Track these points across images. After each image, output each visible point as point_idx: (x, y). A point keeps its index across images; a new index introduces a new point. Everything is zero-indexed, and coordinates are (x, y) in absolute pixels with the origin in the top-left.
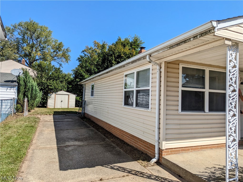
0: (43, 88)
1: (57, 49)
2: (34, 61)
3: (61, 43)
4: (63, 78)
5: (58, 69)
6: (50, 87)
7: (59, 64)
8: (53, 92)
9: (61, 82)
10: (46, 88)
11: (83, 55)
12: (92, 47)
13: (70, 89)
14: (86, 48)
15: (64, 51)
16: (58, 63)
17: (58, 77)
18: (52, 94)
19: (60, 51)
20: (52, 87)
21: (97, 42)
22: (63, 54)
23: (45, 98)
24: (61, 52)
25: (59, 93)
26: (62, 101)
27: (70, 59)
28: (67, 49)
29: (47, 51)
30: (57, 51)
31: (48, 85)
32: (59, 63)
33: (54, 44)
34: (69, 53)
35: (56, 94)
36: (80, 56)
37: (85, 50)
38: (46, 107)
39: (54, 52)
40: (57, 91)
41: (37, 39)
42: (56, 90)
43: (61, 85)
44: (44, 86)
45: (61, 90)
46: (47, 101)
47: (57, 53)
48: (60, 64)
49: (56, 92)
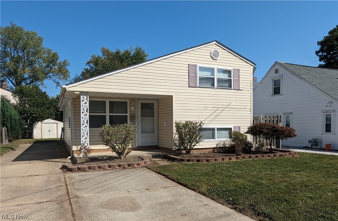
0: (26, 117)
1: (51, 62)
2: (22, 81)
3: (55, 53)
4: (50, 104)
5: (44, 94)
6: (34, 115)
7: (55, 83)
8: (38, 121)
9: (48, 108)
10: (30, 116)
11: (89, 68)
12: (101, 57)
13: (59, 117)
14: (92, 58)
15: (60, 65)
16: (54, 81)
17: (44, 103)
18: (37, 123)
19: (54, 65)
20: (36, 115)
21: (106, 49)
22: (59, 70)
23: (30, 128)
24: (56, 67)
25: (45, 121)
26: (50, 131)
27: (70, 75)
28: (64, 62)
29: (38, 67)
30: (51, 65)
31: (31, 113)
32: (56, 81)
33: (46, 55)
34: (67, 67)
35: (43, 122)
36: (85, 69)
37: (91, 61)
38: (32, 138)
39: (47, 67)
40: (44, 120)
41: (23, 51)
42: (41, 118)
43: (48, 111)
44: (28, 114)
45: (47, 118)
46: (33, 131)
47: (51, 68)
48: (58, 83)
49: (42, 120)
